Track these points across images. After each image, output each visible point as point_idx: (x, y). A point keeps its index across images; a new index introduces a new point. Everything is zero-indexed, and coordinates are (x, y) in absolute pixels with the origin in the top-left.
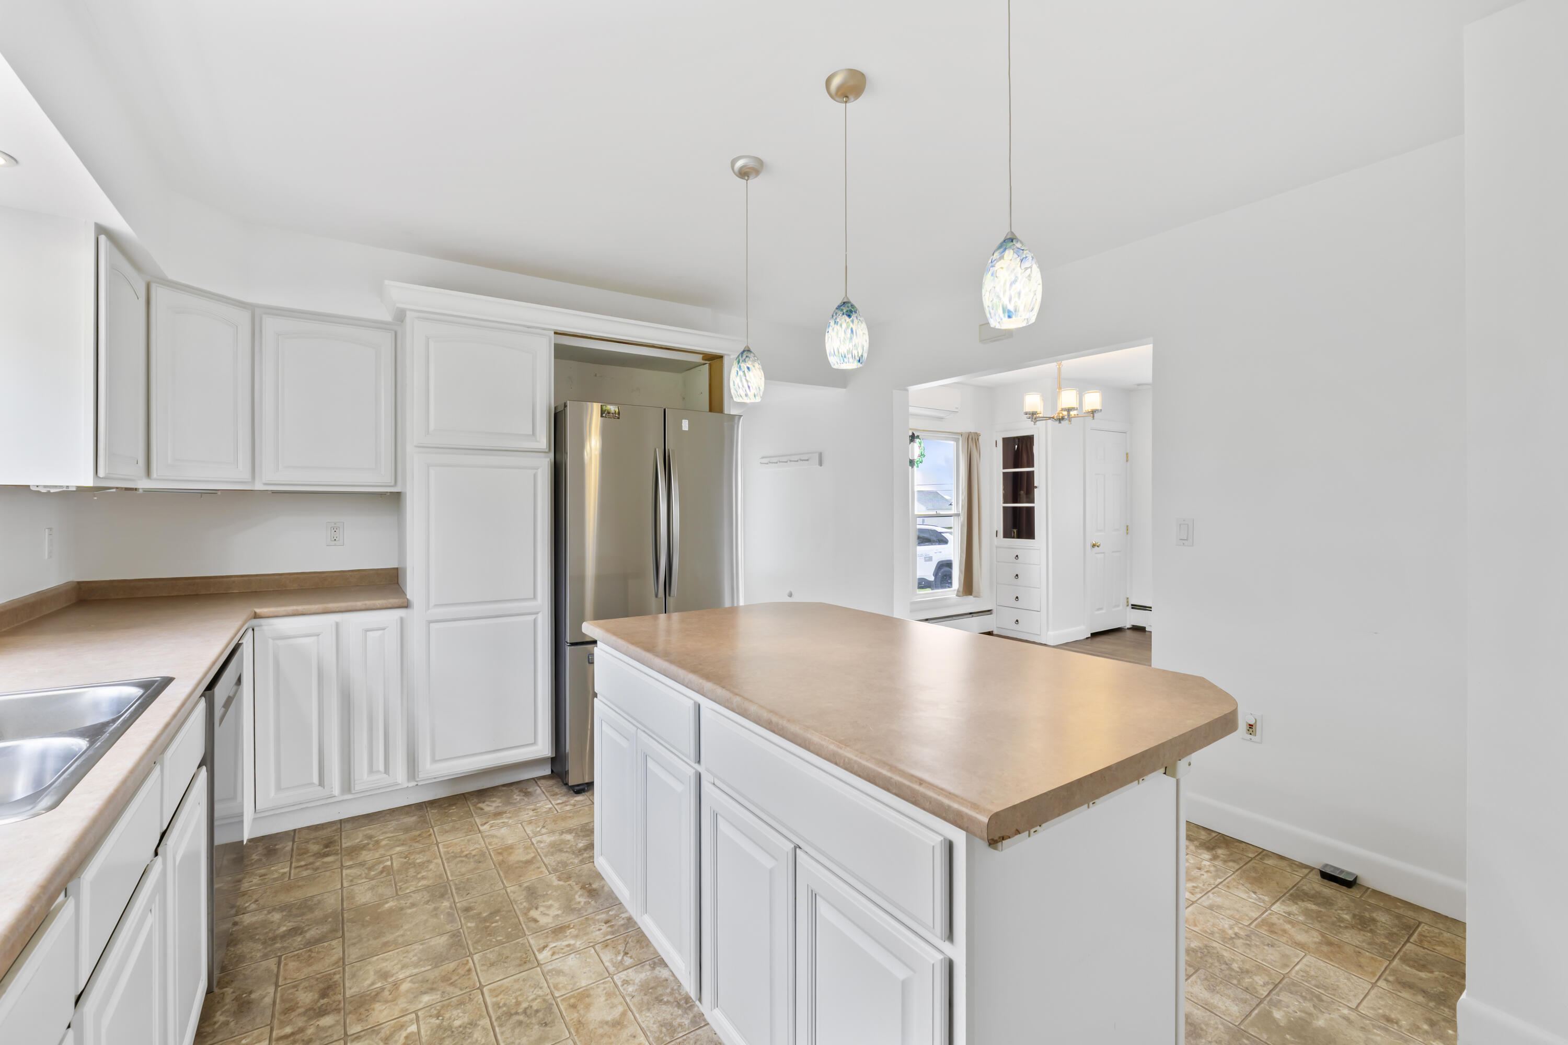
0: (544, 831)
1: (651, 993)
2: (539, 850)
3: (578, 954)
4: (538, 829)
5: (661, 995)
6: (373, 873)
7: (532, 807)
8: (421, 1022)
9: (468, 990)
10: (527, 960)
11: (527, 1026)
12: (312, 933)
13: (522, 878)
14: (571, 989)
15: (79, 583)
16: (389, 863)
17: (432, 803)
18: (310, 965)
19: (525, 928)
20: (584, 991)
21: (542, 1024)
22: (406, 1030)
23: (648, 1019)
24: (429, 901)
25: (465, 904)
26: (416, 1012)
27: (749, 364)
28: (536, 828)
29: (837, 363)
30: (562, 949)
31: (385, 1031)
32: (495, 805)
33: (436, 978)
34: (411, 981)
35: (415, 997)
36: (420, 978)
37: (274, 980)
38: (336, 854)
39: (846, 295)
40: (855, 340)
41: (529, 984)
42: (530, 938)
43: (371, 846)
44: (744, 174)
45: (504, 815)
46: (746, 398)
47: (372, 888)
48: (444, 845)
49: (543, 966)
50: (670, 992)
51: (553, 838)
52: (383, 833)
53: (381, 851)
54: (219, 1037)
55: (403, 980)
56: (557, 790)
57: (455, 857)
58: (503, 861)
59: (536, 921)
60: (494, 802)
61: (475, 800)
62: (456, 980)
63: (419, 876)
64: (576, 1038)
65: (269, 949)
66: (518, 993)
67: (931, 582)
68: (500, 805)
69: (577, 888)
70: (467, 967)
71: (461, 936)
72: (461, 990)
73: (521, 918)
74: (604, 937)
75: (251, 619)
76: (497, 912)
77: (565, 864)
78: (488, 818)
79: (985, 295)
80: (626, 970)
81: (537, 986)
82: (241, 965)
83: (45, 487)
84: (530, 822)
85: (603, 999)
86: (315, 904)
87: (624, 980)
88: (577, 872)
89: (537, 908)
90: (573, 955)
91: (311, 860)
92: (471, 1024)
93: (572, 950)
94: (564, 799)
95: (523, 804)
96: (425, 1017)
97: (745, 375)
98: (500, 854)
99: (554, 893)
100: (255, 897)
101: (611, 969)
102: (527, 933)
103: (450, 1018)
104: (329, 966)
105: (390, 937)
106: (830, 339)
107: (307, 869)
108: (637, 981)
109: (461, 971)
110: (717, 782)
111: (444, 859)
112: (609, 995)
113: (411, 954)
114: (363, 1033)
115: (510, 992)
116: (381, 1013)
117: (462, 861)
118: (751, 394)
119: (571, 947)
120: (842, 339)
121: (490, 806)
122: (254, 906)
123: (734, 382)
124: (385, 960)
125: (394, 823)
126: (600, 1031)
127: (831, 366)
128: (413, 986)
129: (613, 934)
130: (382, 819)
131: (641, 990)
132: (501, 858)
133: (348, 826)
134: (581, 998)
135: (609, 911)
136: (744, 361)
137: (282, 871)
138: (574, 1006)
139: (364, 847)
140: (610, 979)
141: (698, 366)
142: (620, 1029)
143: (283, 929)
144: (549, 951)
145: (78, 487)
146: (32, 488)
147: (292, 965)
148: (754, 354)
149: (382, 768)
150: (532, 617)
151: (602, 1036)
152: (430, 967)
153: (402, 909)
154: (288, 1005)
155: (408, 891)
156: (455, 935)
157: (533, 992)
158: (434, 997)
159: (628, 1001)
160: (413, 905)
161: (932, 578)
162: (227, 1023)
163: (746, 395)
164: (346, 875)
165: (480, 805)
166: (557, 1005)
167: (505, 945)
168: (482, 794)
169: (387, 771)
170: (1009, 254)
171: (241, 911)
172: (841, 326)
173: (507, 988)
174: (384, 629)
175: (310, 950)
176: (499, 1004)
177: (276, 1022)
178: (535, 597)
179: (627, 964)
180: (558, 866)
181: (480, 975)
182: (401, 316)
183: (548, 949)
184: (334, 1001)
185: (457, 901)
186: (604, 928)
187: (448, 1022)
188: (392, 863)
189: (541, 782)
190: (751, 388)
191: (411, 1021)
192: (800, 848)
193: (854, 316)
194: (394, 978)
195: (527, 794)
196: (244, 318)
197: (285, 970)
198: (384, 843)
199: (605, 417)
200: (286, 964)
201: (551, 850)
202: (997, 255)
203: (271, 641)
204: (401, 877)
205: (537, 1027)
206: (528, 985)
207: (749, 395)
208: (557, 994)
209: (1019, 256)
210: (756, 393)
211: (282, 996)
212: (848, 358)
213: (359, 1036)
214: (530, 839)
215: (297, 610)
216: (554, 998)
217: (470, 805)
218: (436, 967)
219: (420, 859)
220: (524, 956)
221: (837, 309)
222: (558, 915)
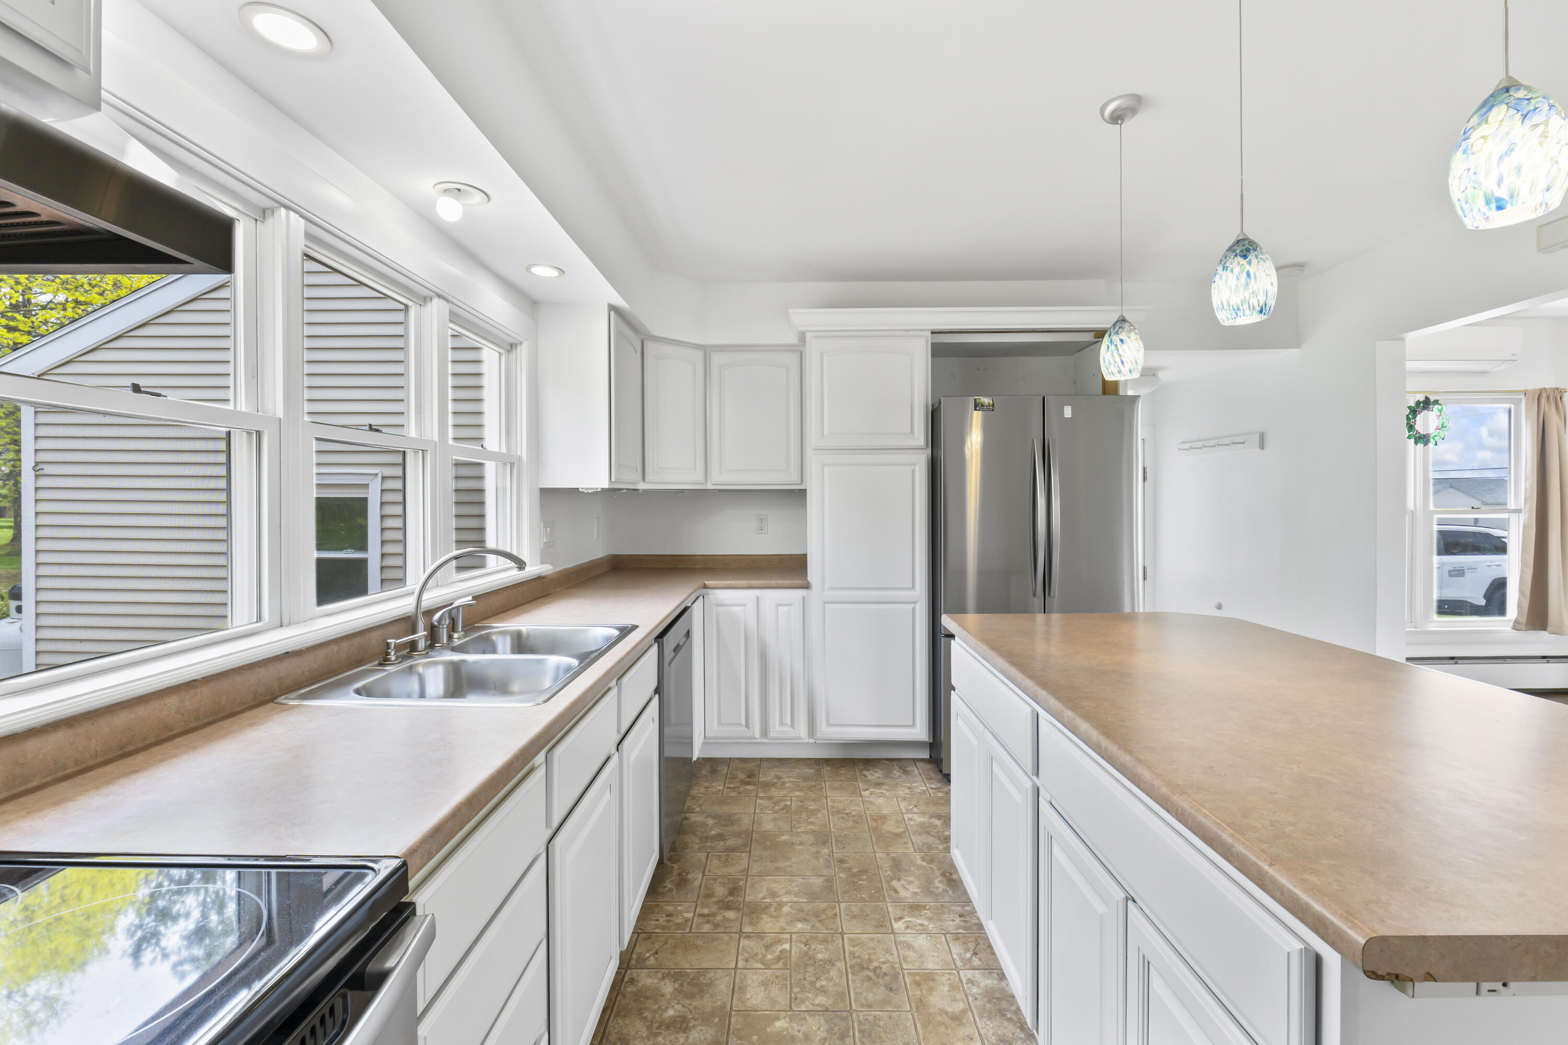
0: (915, 810)
1: (995, 1003)
2: (909, 827)
3: (930, 936)
4: (911, 807)
5: (1005, 1009)
6: (777, 808)
7: (908, 785)
8: (793, 944)
9: (831, 931)
10: (883, 924)
11: (875, 984)
12: (731, 842)
13: (890, 848)
14: (918, 967)
15: (614, 556)
16: (789, 803)
17: (827, 761)
18: (726, 866)
19: (886, 895)
20: (930, 973)
21: (888, 988)
22: (782, 945)
23: (988, 1027)
24: (813, 844)
25: (840, 855)
26: (791, 933)
27: (1123, 336)
28: (909, 806)
29: (1228, 318)
30: (916, 926)
31: (767, 940)
32: (877, 775)
33: (809, 911)
34: (791, 907)
35: (792, 921)
36: (798, 907)
37: (702, 870)
38: (754, 785)
39: (1242, 231)
40: (1254, 285)
41: (882, 946)
42: (889, 905)
43: (778, 785)
44: (1117, 118)
45: (883, 787)
46: (1119, 375)
47: (775, 820)
48: (831, 800)
49: (896, 935)
50: (1015, 1011)
51: (922, 819)
52: (790, 777)
53: (785, 792)
54: (665, 899)
55: (786, 903)
56: (933, 775)
57: (838, 813)
58: (876, 828)
59: (896, 891)
60: (876, 772)
61: (861, 767)
62: (824, 920)
63: (809, 820)
64: (915, 1014)
65: (702, 845)
66: (872, 951)
67: (1481, 606)
68: (881, 776)
69: (938, 873)
70: (834, 911)
71: (833, 883)
72: (827, 929)
73: (884, 885)
74: (957, 929)
75: (701, 588)
76: (864, 872)
77: (930, 847)
78: (870, 785)
79: (1452, 185)
80: (974, 969)
81: (888, 951)
82: (685, 851)
83: (586, 489)
84: (904, 799)
85: (946, 988)
86: (736, 821)
87: (969, 979)
88: (940, 857)
89: (899, 880)
90: (924, 936)
91: (738, 784)
92: (830, 962)
93: (923, 930)
94: (939, 785)
95: (901, 780)
96: (796, 941)
97: (1117, 349)
98: (875, 820)
99: (916, 871)
100: (700, 802)
101: (959, 963)
102: (887, 899)
103: (815, 950)
104: (738, 872)
105: (781, 864)
106: (1216, 290)
107: (734, 791)
108: (982, 985)
109: (830, 914)
110: (1053, 803)
111: (830, 812)
112: (953, 987)
113: (794, 884)
114: (752, 935)
115: (865, 948)
116: (767, 924)
117: (843, 818)
118: (1125, 370)
119: (924, 928)
120: (1233, 288)
121: (874, 775)
122: (698, 809)
123: (1104, 358)
124: (775, 882)
125: (797, 771)
126: (939, 1018)
127: (1219, 322)
128: (792, 911)
129: (965, 930)
130: (789, 765)
131: (985, 996)
132: (875, 824)
133: (765, 765)
134: (926, 979)
135: (966, 906)
136: (1117, 333)
137: (719, 788)
138: (918, 984)
139: (774, 785)
140: (955, 972)
141: (1090, 346)
142: (959, 1025)
143: (713, 832)
144: (903, 923)
145: (602, 489)
146: (580, 490)
147: (715, 862)
148: (1130, 323)
149: (789, 722)
150: (911, 606)
151: (940, 1024)
152: (806, 900)
153: (793, 844)
154: (708, 892)
155: (799, 830)
156: (829, 880)
157: (884, 955)
158: (805, 927)
159: (970, 1001)
160: (801, 843)
161: (1483, 602)
162: (671, 890)
163: (1119, 372)
164: (759, 804)
165: (865, 772)
166: (904, 976)
167: (867, 904)
168: (868, 763)
169: (792, 726)
170: (1499, 112)
171: (690, 811)
172: (1232, 271)
173: (863, 942)
174: (790, 605)
175: (727, 855)
176: (854, 954)
177: (699, 902)
178: (913, 587)
179: (975, 964)
180: (923, 846)
181: (843, 922)
182: (802, 337)
183: (903, 921)
184: (737, 901)
185: (834, 851)
186: (958, 920)
187: (813, 952)
188: (791, 803)
189: (920, 764)
190: (1125, 363)
191: (787, 939)
192: (1134, 901)
193: (1251, 256)
194: (779, 899)
195: (906, 772)
196: (699, 355)
197: (710, 865)
198: (788, 785)
199: (979, 410)
200: (711, 860)
201: (920, 830)
202: (1475, 120)
203: (714, 607)
204: (796, 817)
205: (883, 988)
206: (880, 948)
207: (1123, 372)
208: (905, 966)
209: (1518, 111)
210: (1132, 369)
211: (706, 884)
212: (1244, 310)
213: (750, 936)
214: (903, 814)
215: (730, 584)
216: (902, 969)
217: (857, 770)
218: (810, 902)
219: (812, 806)
220: (882, 919)
221: (1228, 250)
222: (916, 893)
